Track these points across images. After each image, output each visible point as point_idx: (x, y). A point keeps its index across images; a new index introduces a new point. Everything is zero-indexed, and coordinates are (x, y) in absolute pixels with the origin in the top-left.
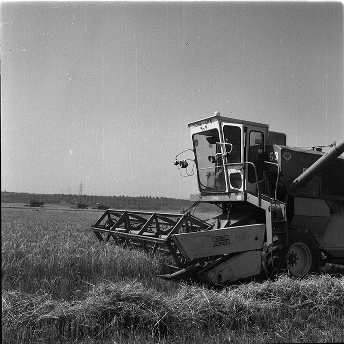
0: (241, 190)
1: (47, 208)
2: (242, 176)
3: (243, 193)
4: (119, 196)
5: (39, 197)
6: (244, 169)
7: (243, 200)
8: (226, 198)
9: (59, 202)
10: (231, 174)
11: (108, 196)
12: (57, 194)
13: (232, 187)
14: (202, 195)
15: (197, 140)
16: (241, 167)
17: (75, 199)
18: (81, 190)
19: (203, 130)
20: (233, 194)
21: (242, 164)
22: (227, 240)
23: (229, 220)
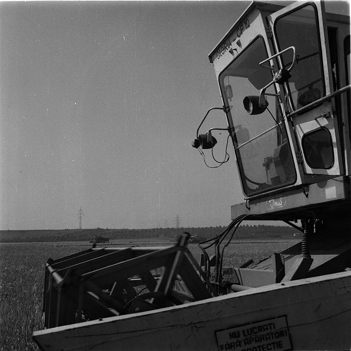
0: (335, 170)
1: (147, 243)
2: (333, 132)
3: (341, 178)
4: (215, 227)
5: (138, 232)
6: (337, 112)
7: (343, 197)
8: (299, 201)
9: (158, 236)
10: (305, 136)
11: (204, 227)
12: (155, 228)
13: (309, 170)
14: (252, 201)
15: (230, 86)
16: (328, 109)
17: (172, 233)
18: (178, 223)
19: (236, 54)
20: (314, 187)
21: (329, 100)
22: (281, 334)
23: (308, 254)
